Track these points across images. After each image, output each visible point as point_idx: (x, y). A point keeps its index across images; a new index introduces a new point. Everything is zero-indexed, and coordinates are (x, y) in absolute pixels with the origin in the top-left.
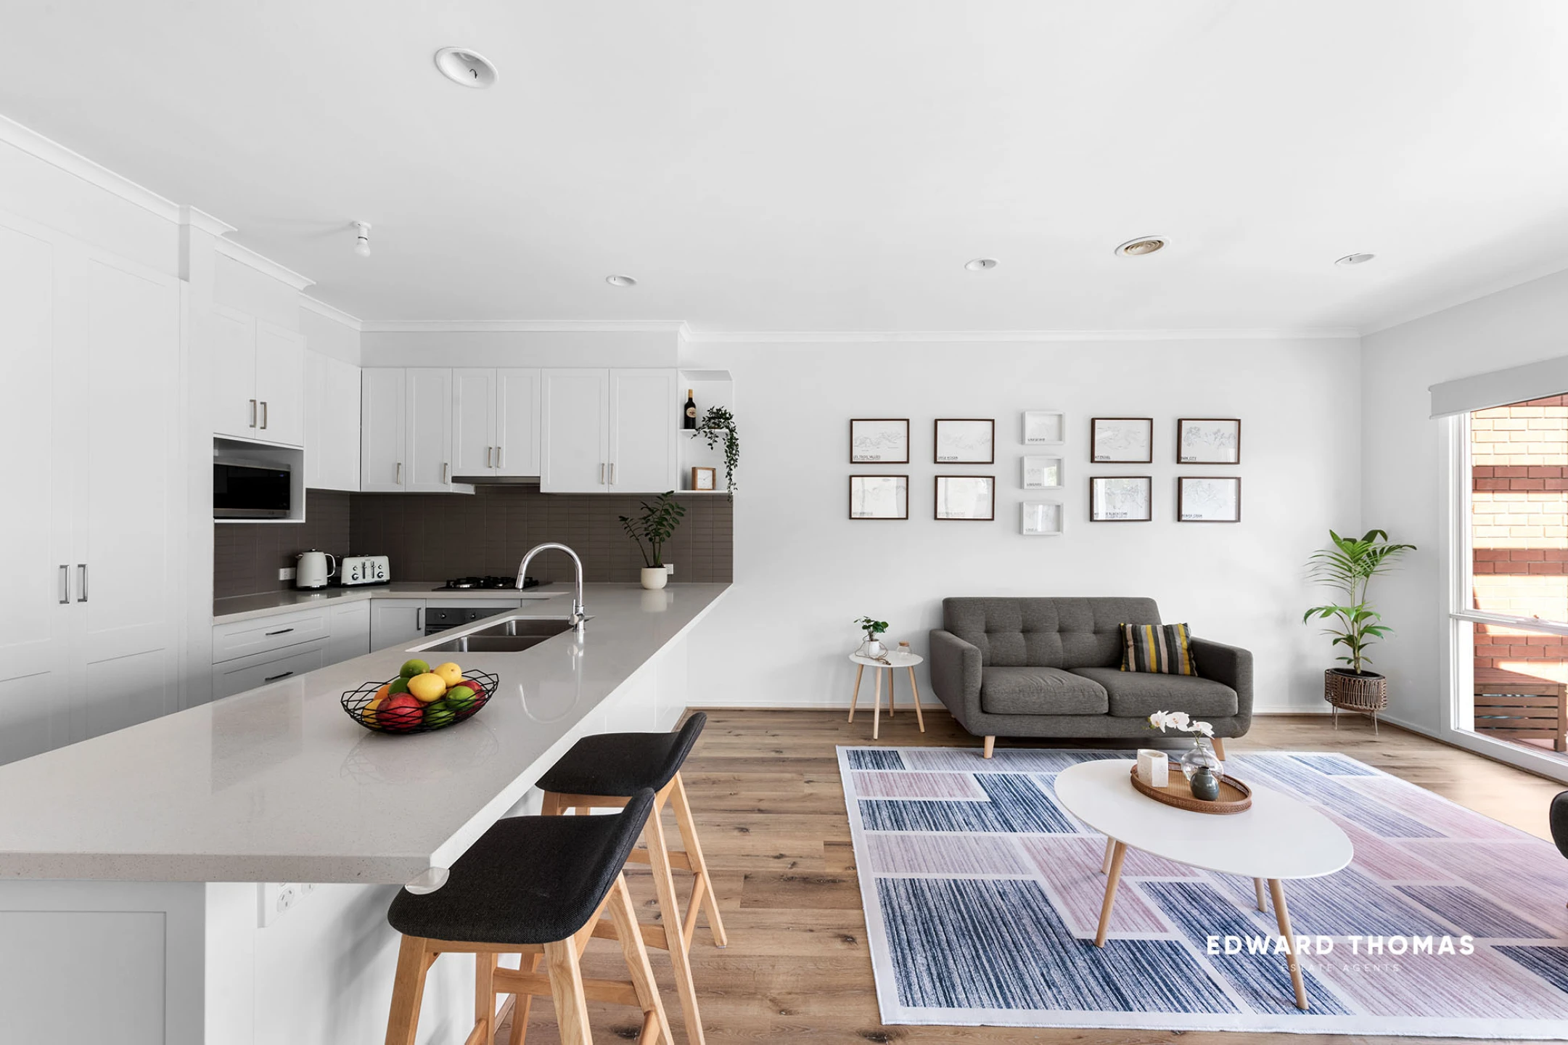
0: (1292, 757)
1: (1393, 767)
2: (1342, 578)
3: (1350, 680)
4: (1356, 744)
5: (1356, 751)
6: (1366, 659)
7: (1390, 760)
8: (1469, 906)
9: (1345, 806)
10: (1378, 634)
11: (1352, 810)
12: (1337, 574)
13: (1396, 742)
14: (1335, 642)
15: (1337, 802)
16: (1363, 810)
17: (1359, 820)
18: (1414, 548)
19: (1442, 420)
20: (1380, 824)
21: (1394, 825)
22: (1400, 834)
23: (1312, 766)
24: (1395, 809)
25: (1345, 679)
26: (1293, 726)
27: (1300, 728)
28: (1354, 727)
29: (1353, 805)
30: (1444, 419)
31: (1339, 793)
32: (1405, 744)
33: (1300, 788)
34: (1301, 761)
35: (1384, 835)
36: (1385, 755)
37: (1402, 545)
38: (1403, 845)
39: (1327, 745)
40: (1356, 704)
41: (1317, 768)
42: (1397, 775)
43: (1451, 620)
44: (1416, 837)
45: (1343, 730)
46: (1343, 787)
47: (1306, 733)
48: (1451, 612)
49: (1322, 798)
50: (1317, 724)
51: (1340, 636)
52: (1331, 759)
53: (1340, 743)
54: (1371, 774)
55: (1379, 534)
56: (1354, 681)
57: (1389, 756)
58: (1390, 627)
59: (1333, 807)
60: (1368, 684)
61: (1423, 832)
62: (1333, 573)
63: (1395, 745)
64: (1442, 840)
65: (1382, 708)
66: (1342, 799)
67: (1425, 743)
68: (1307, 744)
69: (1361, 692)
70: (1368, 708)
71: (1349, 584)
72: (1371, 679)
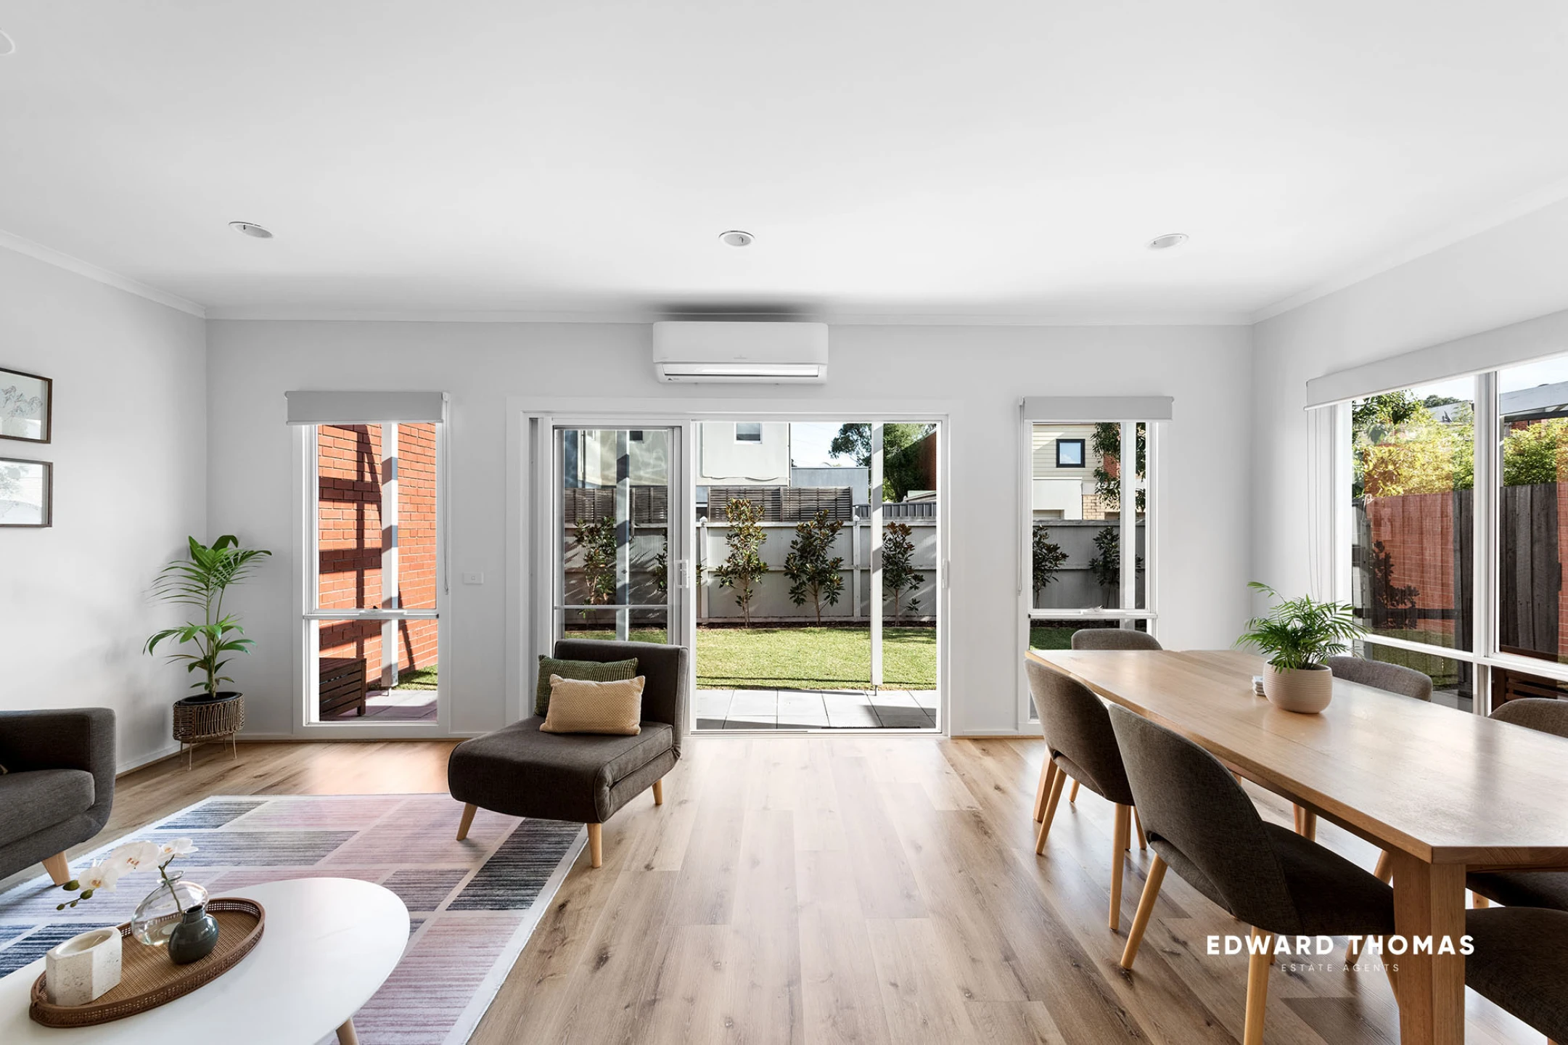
0: (162, 827)
1: (272, 786)
2: (196, 591)
3: (208, 708)
4: (222, 777)
5: (226, 785)
6: (227, 679)
7: (264, 779)
8: (411, 885)
9: (258, 854)
10: (241, 648)
11: (267, 854)
12: (191, 588)
13: (257, 759)
14: (191, 667)
15: (248, 855)
16: (277, 848)
17: (280, 861)
18: (270, 554)
19: (296, 427)
20: (301, 854)
21: (312, 847)
22: (323, 853)
23: (193, 827)
24: (303, 830)
25: (202, 708)
26: (138, 788)
27: (149, 786)
28: (207, 759)
29: (265, 848)
30: (299, 426)
31: (242, 842)
32: (267, 756)
33: (198, 862)
34: (176, 827)
35: (312, 862)
36: (256, 777)
37: (255, 551)
38: (329, 863)
39: (192, 793)
40: (215, 733)
41: (200, 827)
42: (280, 793)
43: (304, 621)
44: (337, 847)
45: (202, 766)
46: (242, 834)
47: (158, 789)
48: (304, 614)
49: (229, 859)
50: (166, 773)
51: (194, 661)
52: (208, 807)
53: (204, 784)
54: (258, 804)
55: (231, 542)
56: (213, 707)
57: (261, 776)
58: (250, 639)
59: (247, 863)
60: (227, 705)
61: (338, 838)
62: (185, 587)
63: (258, 762)
64: (355, 837)
65: (241, 728)
66: (250, 848)
67: (284, 748)
68: (169, 803)
69: (220, 718)
70: (228, 731)
71: (205, 598)
72: (231, 699)
